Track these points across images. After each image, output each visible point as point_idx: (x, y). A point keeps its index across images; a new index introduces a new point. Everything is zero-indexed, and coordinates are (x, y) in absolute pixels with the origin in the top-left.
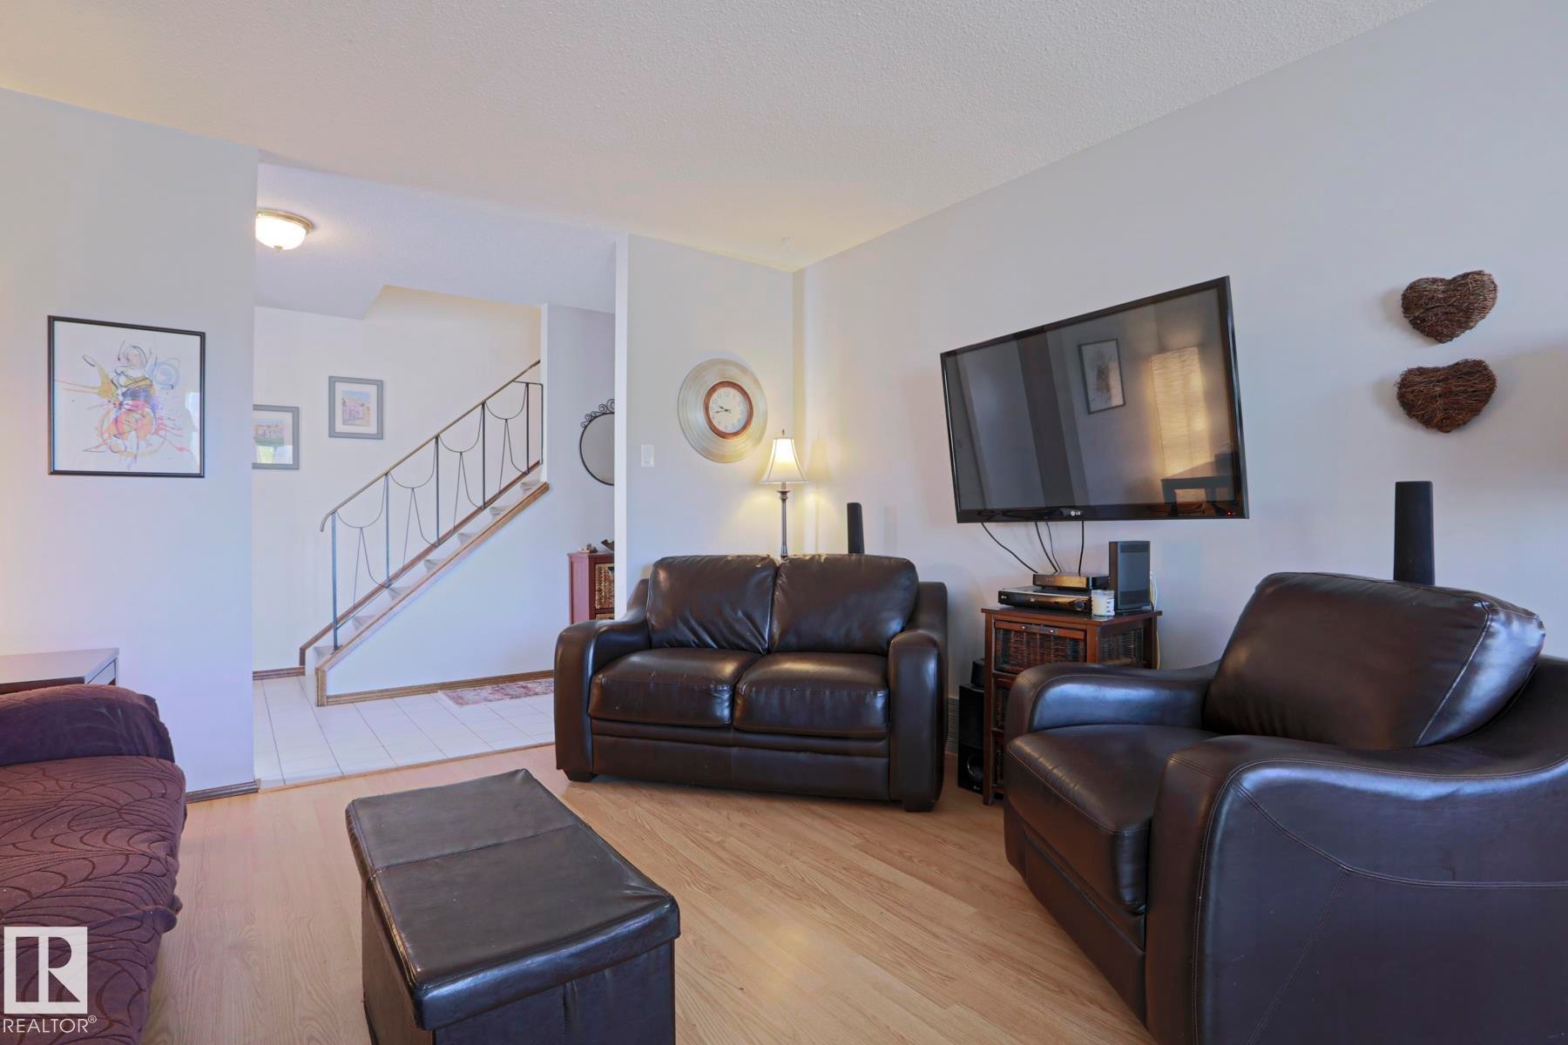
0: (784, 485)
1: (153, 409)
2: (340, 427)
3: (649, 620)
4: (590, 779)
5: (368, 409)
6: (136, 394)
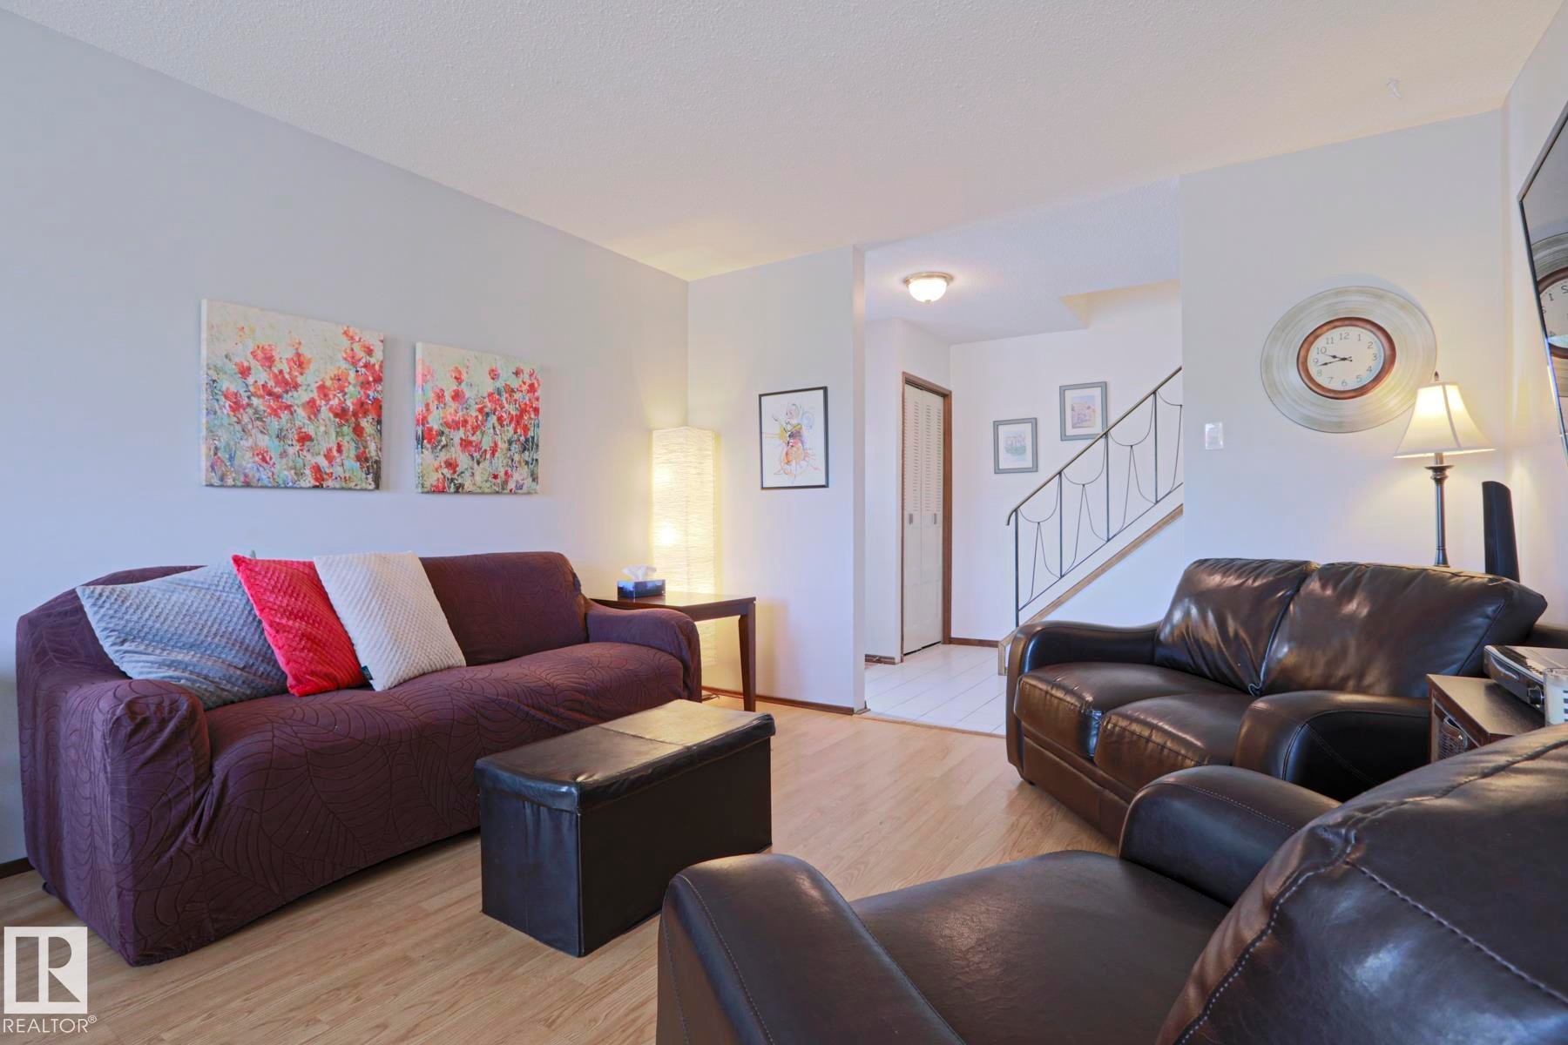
0: (1439, 457)
1: (802, 444)
2: (1070, 431)
3: (1158, 631)
4: (1031, 783)
5: (1094, 411)
6: (795, 435)
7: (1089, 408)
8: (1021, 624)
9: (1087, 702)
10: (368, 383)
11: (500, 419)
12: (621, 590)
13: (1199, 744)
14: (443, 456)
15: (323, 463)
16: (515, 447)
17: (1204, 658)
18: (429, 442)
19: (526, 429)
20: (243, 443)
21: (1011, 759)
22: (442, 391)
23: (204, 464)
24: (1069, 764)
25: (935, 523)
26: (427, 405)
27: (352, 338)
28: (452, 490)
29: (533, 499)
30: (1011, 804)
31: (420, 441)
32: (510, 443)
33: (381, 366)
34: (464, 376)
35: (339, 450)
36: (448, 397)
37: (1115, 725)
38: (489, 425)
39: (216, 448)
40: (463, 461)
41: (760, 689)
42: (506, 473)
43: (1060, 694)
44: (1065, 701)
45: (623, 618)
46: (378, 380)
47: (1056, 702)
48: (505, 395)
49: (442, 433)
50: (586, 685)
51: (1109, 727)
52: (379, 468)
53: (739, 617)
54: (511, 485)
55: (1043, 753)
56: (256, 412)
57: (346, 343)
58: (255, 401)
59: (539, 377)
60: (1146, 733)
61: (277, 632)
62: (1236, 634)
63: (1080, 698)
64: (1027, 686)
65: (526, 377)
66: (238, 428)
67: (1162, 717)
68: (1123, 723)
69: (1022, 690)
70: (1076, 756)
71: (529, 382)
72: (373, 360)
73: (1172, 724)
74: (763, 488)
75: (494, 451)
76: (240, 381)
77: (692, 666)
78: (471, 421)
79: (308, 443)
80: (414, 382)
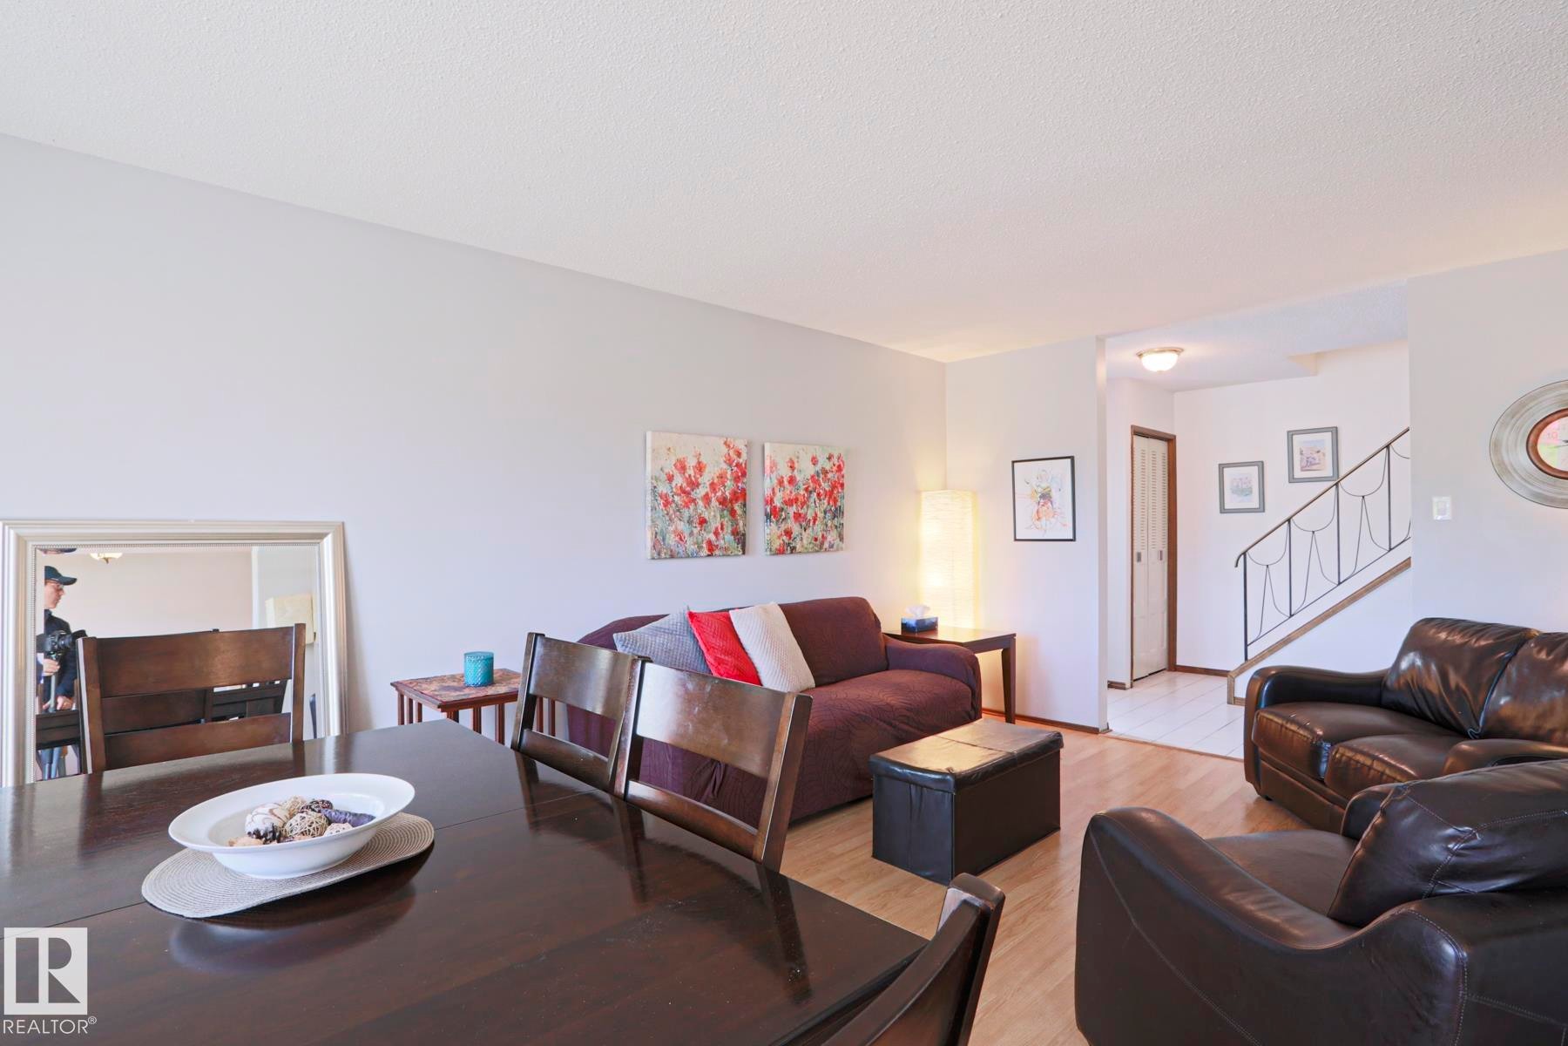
1: (1052, 504)
2: (1298, 474)
3: (1385, 679)
4: (1268, 799)
5: (1324, 455)
6: (1046, 496)
7: (1318, 452)
8: (1249, 658)
9: (1318, 735)
10: (739, 477)
11: (819, 495)
12: (905, 626)
13: (1412, 773)
14: (783, 527)
15: (713, 537)
16: (829, 515)
17: (1427, 701)
18: (775, 517)
19: (835, 501)
20: (670, 528)
21: (1248, 778)
22: (782, 477)
23: (649, 544)
24: (1303, 784)
25: (1161, 559)
26: (773, 489)
27: (729, 446)
28: (789, 552)
29: (840, 553)
30: (1250, 816)
31: (768, 516)
32: (825, 512)
33: (745, 464)
34: (796, 465)
35: (722, 529)
36: (786, 483)
37: (1342, 755)
38: (812, 500)
39: (656, 533)
40: (796, 529)
41: (1018, 711)
42: (823, 536)
43: (1294, 727)
44: (1298, 733)
45: (919, 651)
46: (744, 474)
47: (1291, 733)
48: (822, 476)
49: (782, 510)
50: (910, 704)
51: (1337, 756)
52: (745, 539)
53: (1001, 650)
54: (826, 545)
55: (1278, 775)
56: (677, 506)
57: (725, 450)
58: (676, 498)
59: (844, 459)
60: (1368, 762)
61: (719, 664)
62: (1458, 687)
63: (1313, 732)
64: (1265, 720)
65: (835, 460)
66: (667, 518)
67: (1383, 751)
68: (1350, 754)
69: (1260, 722)
70: (1310, 779)
71: (837, 464)
72: (741, 461)
73: (1391, 756)
74: (1016, 540)
75: (815, 520)
76: (668, 485)
77: (977, 691)
78: (801, 498)
79: (704, 525)
80: (764, 472)
